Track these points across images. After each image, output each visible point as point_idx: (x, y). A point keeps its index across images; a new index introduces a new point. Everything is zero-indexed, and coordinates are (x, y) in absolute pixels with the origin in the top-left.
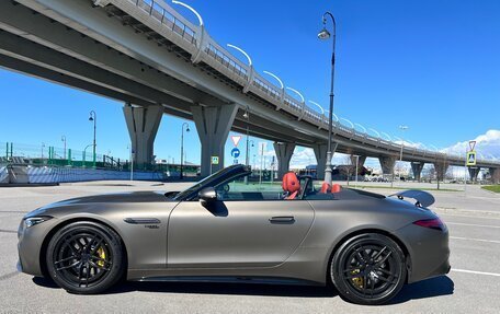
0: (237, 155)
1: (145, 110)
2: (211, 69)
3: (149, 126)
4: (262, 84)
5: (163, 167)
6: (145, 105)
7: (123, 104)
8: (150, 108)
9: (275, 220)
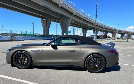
0: (70, 33)
1: (47, 21)
2: (64, 8)
3: (48, 25)
4: (78, 12)
5: (51, 36)
6: (47, 19)
7: (41, 19)
8: (48, 20)
9: (70, 51)
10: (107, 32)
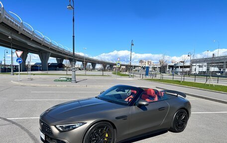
9: (160, 109)
10: (63, 58)
